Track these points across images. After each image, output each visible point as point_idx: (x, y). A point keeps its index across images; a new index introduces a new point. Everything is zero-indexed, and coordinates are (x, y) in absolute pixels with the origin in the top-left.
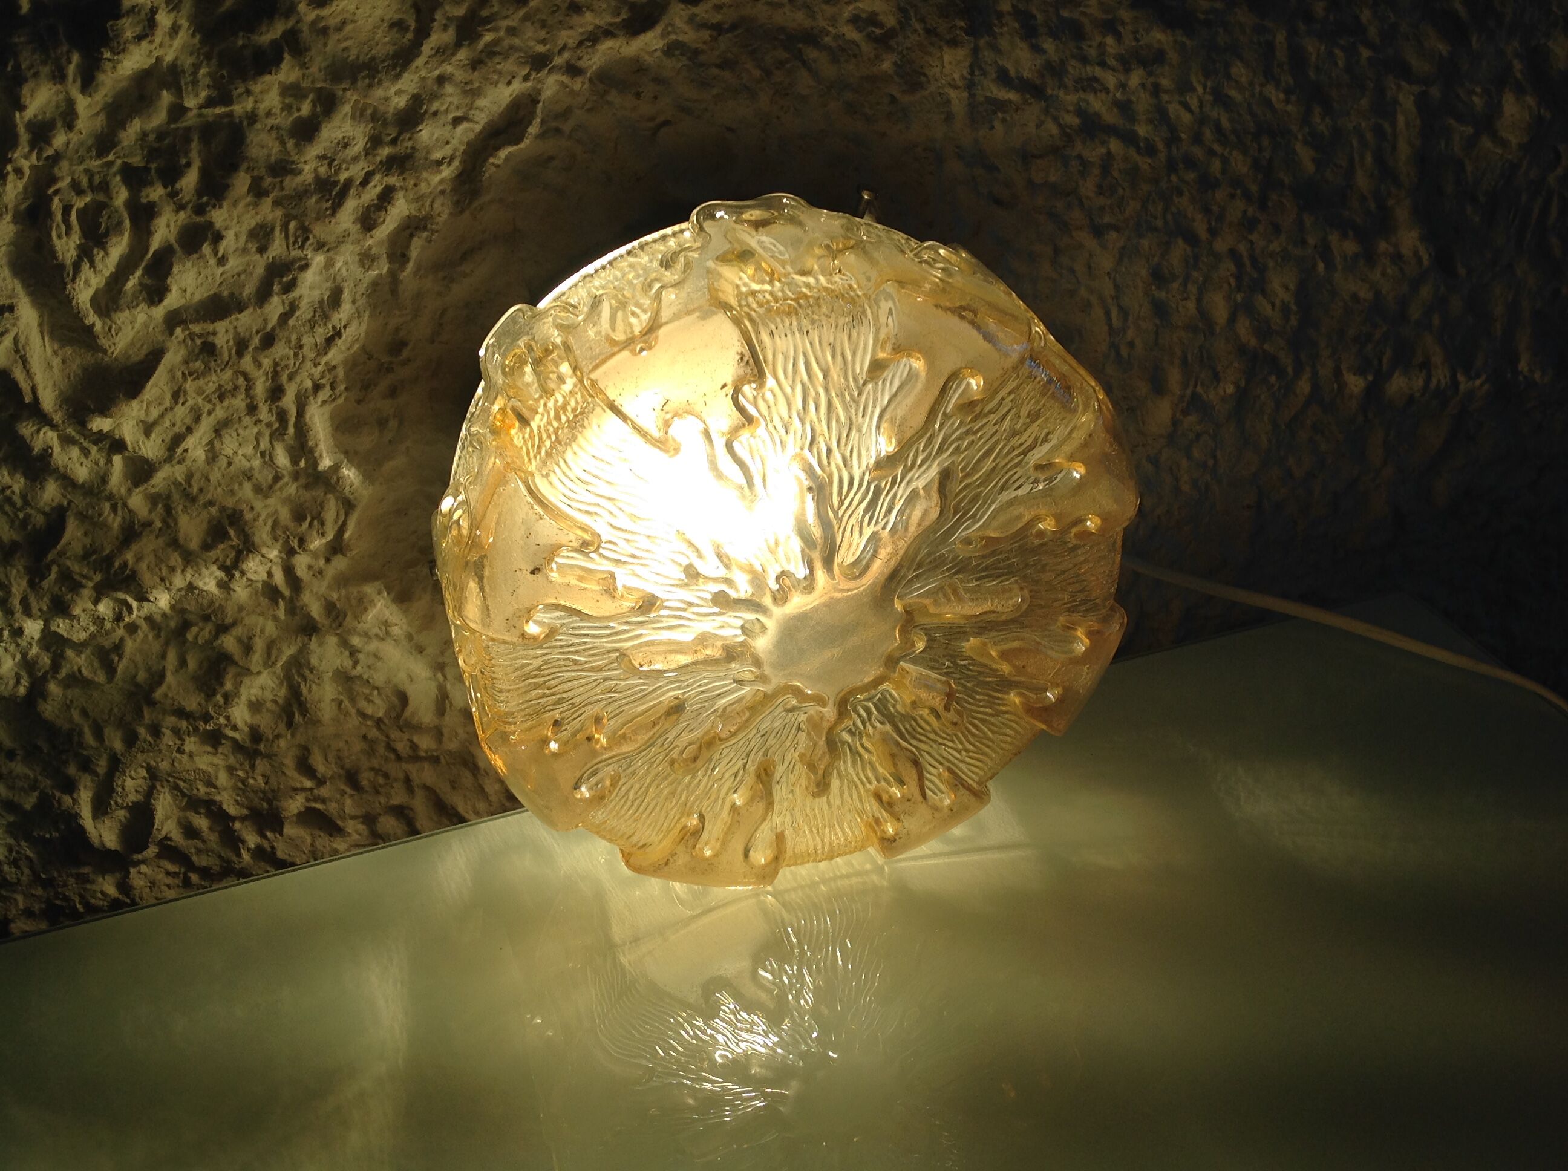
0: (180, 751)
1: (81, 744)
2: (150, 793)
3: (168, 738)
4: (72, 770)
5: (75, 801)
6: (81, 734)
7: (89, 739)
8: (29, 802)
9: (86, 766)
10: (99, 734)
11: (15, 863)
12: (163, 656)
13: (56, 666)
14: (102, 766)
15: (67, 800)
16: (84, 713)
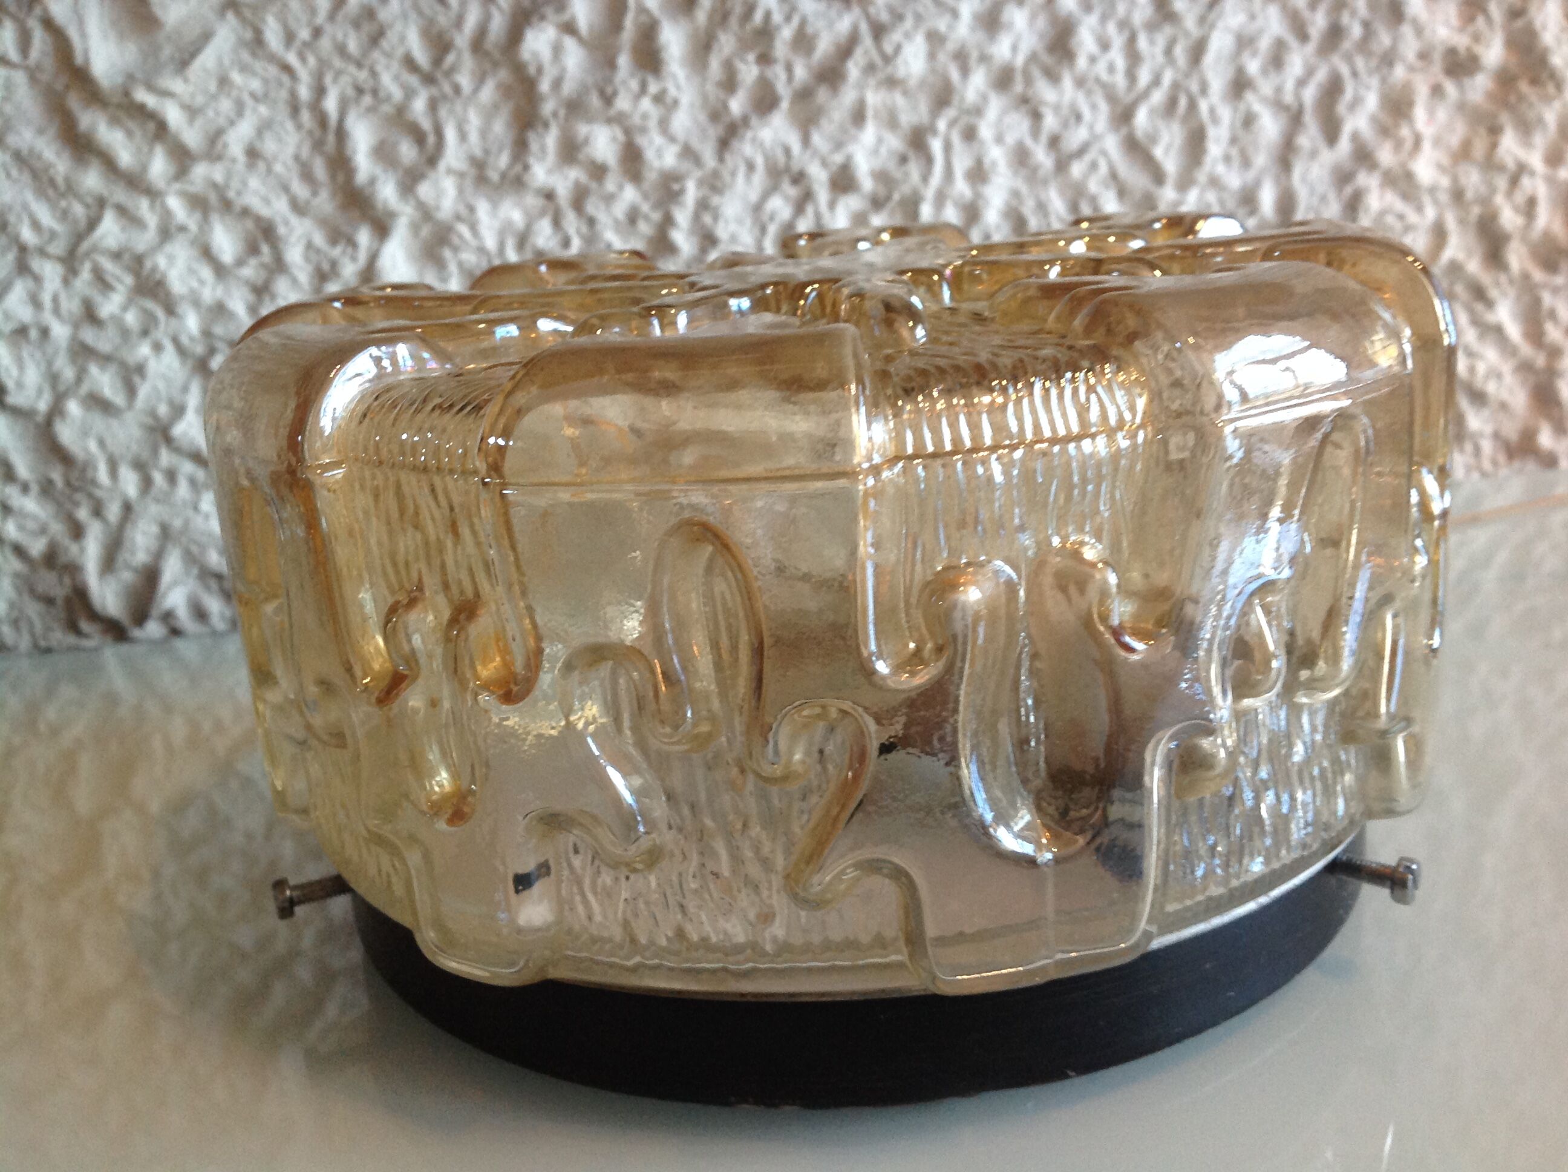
0: (196, 508)
1: (94, 482)
2: (159, 555)
3: (183, 490)
4: (83, 514)
5: (82, 550)
6: (95, 469)
7: (102, 475)
8: (37, 547)
9: (98, 511)
10: (113, 472)
11: (15, 623)
12: (185, 389)
13: (79, 380)
14: (113, 512)
15: (74, 548)
16: (102, 443)
